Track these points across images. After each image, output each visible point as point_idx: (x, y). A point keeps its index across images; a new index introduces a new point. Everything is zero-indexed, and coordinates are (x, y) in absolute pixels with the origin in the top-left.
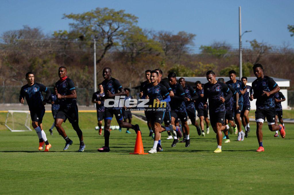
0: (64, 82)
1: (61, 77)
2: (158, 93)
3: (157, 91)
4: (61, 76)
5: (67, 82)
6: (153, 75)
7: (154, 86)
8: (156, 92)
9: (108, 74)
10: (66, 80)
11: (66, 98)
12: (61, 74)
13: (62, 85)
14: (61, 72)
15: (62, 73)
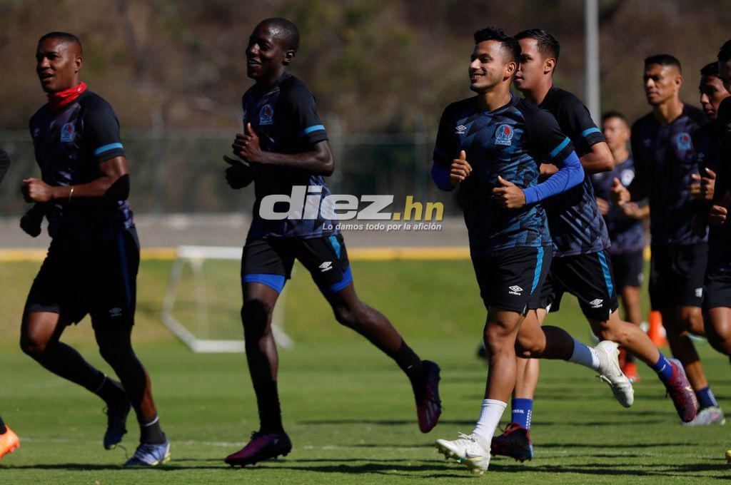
0: (69, 112)
1: (53, 86)
2: (508, 142)
3: (506, 136)
4: (48, 82)
5: (82, 111)
6: (483, 52)
7: (488, 108)
8: (499, 141)
9: (269, 54)
10: (76, 105)
11: (76, 198)
12: (51, 72)
13: (57, 129)
14: (46, 63)
15: (52, 67)
